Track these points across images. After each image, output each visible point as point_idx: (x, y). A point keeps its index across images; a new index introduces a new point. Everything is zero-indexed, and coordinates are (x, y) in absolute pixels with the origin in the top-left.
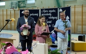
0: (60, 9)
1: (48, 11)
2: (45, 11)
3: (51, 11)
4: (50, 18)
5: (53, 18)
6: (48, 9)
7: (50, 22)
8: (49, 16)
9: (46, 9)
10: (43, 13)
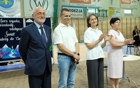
2: (3, 21)
3: (13, 21)
5: (17, 29)
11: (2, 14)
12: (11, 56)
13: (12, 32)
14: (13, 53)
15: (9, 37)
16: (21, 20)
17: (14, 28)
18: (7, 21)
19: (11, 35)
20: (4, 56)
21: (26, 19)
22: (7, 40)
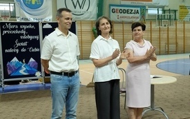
2: (12, 27)
3: (25, 27)
5: (31, 38)
10: (7, 29)
11: (28, 16)
12: (22, 72)
13: (24, 41)
14: (25, 69)
15: (20, 48)
16: (36, 25)
17: (26, 35)
18: (17, 27)
19: (22, 44)
20: (13, 72)
21: (43, 24)
22: (17, 51)
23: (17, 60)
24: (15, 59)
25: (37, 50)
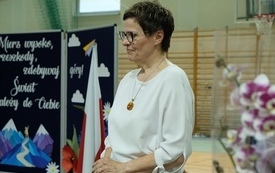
0: (70, 35)
1: (22, 44)
2: (10, 45)
4: (29, 71)
5: (43, 72)
6: (22, 37)
7: (30, 88)
8: (26, 64)
9: (13, 37)
10: (1, 52)
12: (21, 158)
14: (27, 151)
17: (35, 66)
18: (18, 45)
19: (26, 88)
22: (16, 104)
23: (14, 128)
24: (10, 125)
25: (53, 105)
